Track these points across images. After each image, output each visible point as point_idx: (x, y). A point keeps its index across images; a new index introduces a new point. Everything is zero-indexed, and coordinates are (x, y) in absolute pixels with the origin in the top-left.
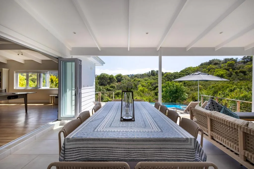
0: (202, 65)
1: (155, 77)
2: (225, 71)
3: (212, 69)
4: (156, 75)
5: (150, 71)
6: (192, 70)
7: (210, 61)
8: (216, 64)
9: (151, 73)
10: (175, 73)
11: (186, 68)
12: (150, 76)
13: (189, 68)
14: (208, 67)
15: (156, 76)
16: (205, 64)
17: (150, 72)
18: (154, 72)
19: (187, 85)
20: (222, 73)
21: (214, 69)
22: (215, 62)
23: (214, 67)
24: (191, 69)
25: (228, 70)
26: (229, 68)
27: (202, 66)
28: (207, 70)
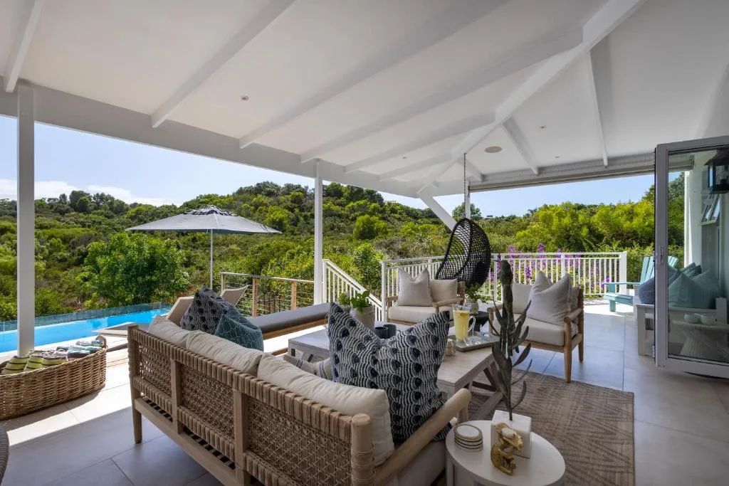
0: (241, 191)
1: (90, 215)
2: (287, 211)
3: (262, 204)
4: (95, 209)
5: (68, 195)
6: (216, 202)
7: (258, 184)
8: (270, 194)
9: (68, 199)
10: (167, 207)
11: (201, 196)
12: (67, 211)
13: (208, 196)
14: (255, 199)
15: (95, 214)
16: (247, 191)
17: (63, 196)
18: (83, 198)
19: (202, 244)
20: (281, 216)
21: (266, 205)
22: (268, 189)
23: (266, 200)
24: (214, 201)
25: (292, 210)
26: (295, 207)
27: (242, 196)
28: (253, 208)
